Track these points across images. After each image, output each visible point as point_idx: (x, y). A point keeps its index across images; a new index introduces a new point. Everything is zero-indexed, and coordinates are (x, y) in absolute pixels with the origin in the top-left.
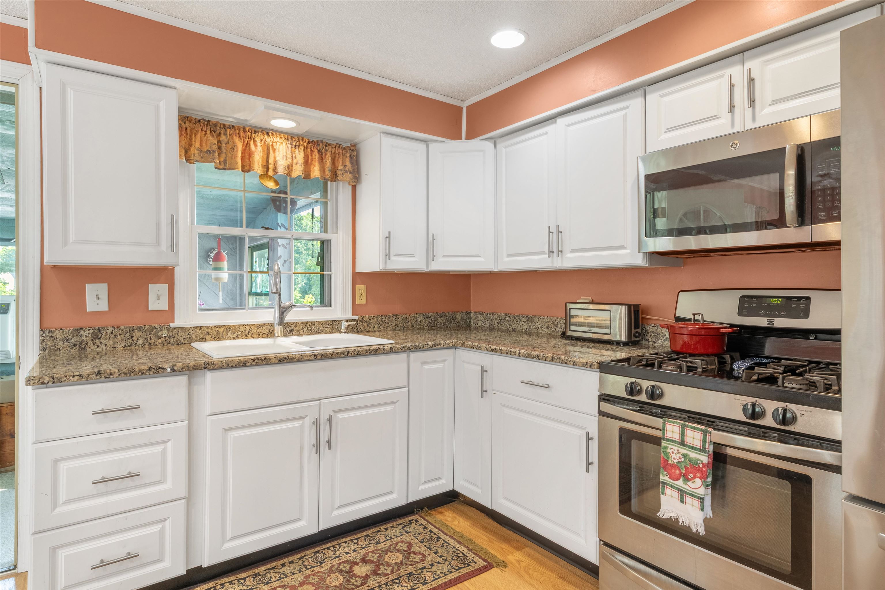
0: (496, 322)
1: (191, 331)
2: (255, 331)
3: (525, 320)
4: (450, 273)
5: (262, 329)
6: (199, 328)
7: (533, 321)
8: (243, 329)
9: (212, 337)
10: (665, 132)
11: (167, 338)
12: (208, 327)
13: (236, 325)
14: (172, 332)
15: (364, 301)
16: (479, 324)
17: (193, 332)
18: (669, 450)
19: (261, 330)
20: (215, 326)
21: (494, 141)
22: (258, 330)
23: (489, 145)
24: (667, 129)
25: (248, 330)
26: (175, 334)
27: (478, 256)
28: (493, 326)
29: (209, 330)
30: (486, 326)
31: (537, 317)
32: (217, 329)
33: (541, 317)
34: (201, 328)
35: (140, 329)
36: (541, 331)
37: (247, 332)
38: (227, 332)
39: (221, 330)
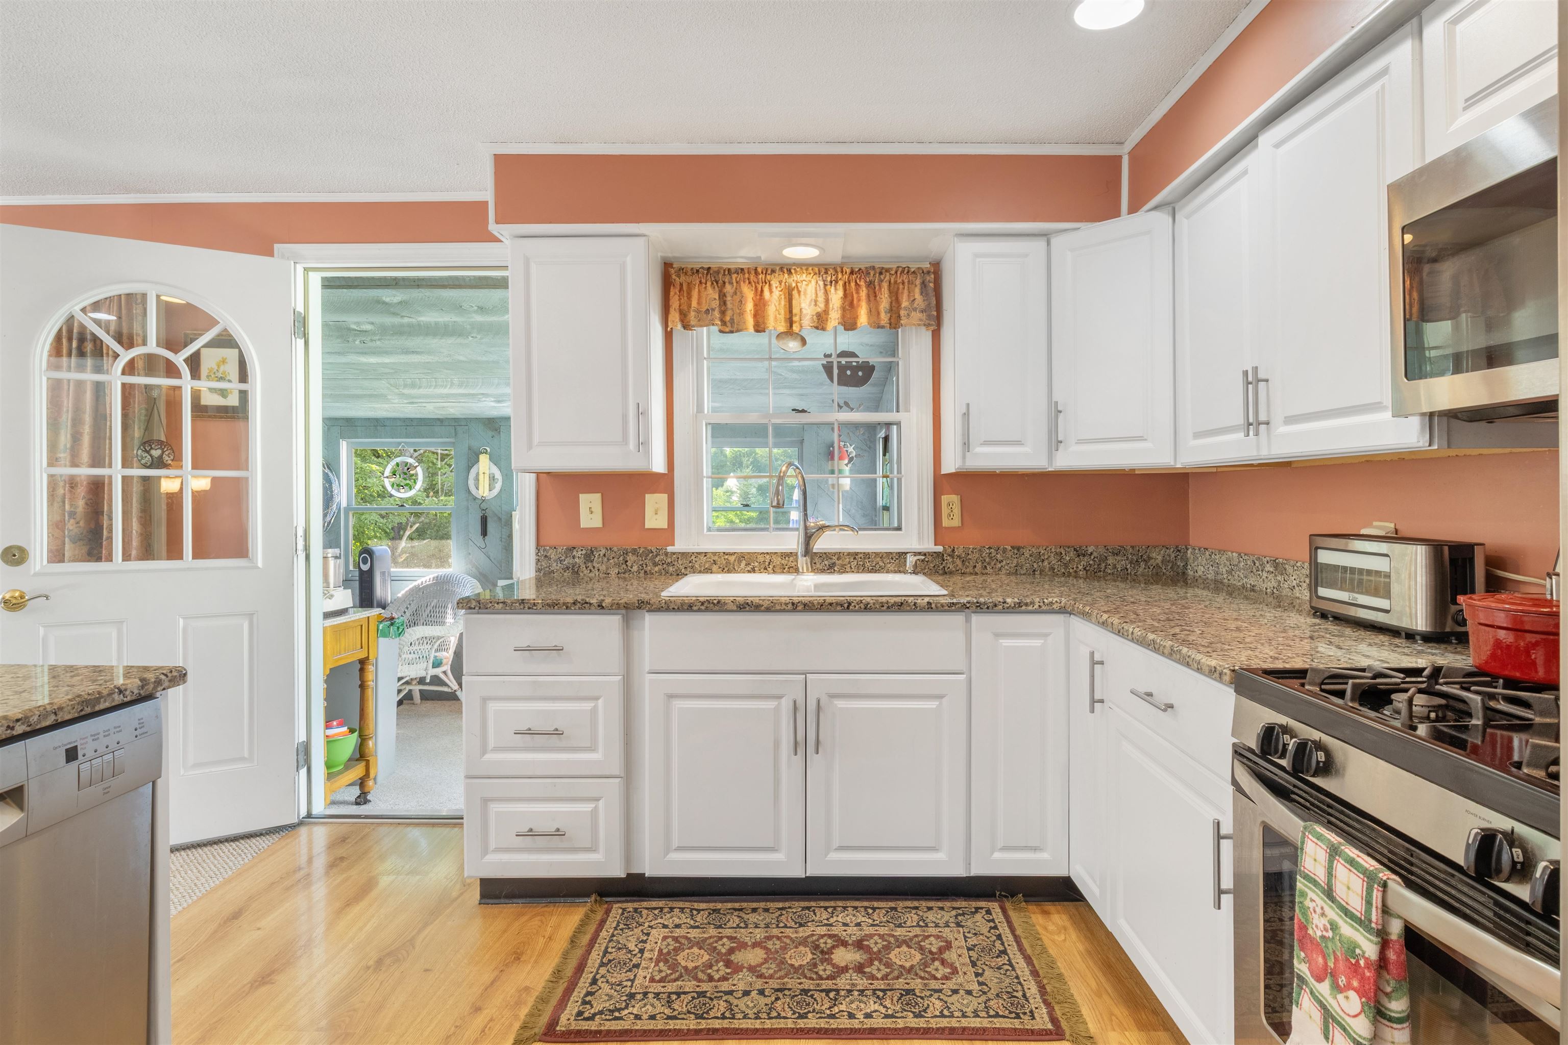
0: (1224, 570)
1: (693, 557)
2: (778, 563)
3: (1271, 570)
4: (1137, 472)
5: (788, 561)
6: (704, 555)
7: (1283, 572)
8: (761, 559)
9: (720, 568)
10: (1465, 109)
11: (665, 566)
12: (714, 554)
13: (752, 553)
14: (671, 558)
15: (956, 522)
16: (1200, 573)
17: (696, 559)
18: (1307, 903)
19: (786, 562)
20: (724, 553)
21: (1171, 208)
22: (783, 562)
23: (1162, 219)
24: (1467, 100)
25: (768, 561)
26: (674, 561)
27: (1141, 439)
28: (1219, 577)
29: (716, 558)
30: (1209, 576)
31: (1292, 563)
32: (726, 557)
33: (1298, 564)
34: (706, 554)
35: (634, 552)
36: (1298, 595)
37: (767, 563)
38: (740, 562)
39: (732, 558)
